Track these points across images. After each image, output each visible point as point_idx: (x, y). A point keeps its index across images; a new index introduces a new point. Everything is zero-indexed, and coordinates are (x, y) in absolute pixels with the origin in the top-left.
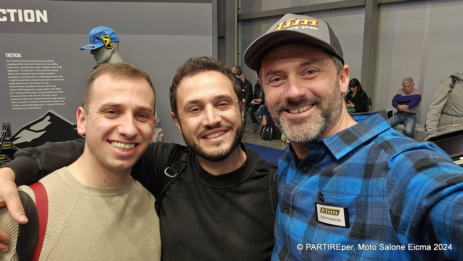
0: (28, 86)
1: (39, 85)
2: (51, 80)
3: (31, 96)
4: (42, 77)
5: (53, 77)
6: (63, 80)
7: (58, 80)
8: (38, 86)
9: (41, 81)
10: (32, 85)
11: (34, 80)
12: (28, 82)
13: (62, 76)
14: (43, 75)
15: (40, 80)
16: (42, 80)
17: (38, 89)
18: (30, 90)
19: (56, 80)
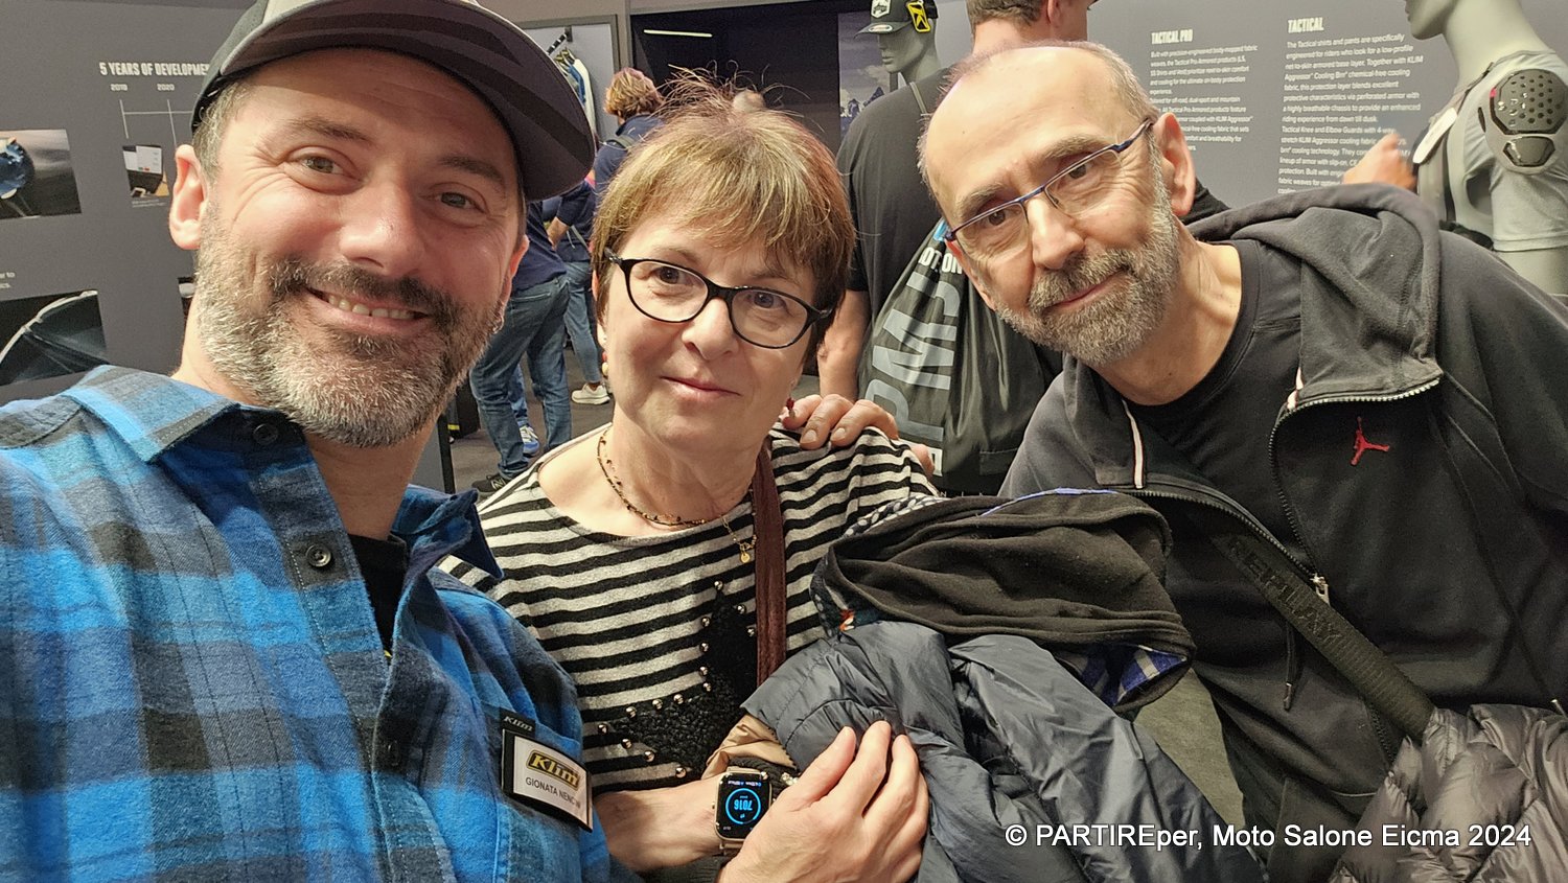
0: (1322, 130)
1: (1350, 125)
2: (1385, 108)
3: (1324, 162)
4: (1361, 97)
5: (1390, 96)
6: (1418, 107)
7: (1404, 108)
8: (1346, 130)
9: (1356, 113)
10: (1334, 125)
11: (1340, 109)
12: (1323, 114)
13: (1415, 95)
14: (1363, 91)
15: (1355, 108)
16: (1362, 108)
17: (1346, 141)
18: (1326, 141)
19: (1398, 107)
